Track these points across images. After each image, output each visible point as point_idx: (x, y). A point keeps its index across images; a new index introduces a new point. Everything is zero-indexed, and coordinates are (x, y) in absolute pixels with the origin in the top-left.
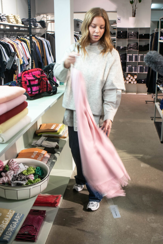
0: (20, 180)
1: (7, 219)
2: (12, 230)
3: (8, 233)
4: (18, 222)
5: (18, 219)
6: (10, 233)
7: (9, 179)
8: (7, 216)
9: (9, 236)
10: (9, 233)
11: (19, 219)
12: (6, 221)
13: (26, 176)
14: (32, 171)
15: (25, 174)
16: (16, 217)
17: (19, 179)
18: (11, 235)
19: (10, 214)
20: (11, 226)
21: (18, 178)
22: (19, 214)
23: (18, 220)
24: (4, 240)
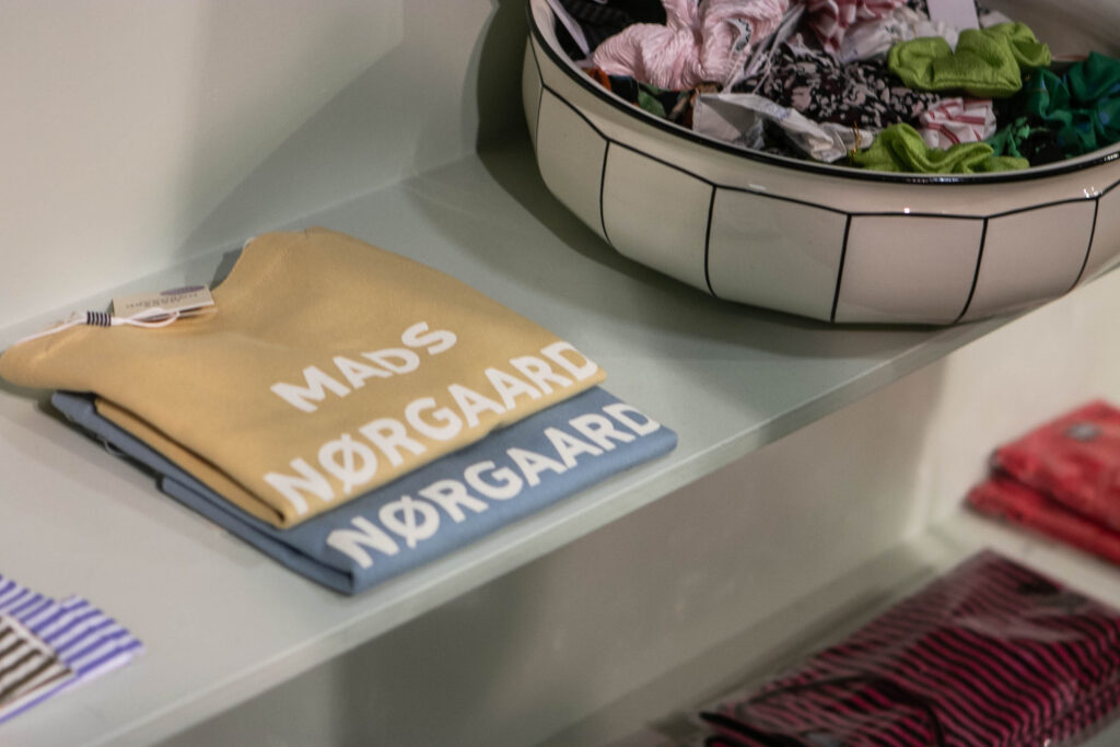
0: (811, 114)
1: (471, 402)
2: (461, 507)
3: (400, 515)
4: (558, 468)
5: (579, 447)
6: (420, 518)
7: (700, 62)
8: (494, 375)
9: (399, 539)
10: (410, 517)
11: (596, 451)
12: (457, 409)
13: (901, 92)
14: (995, 62)
15: (904, 73)
16: (580, 423)
17: (803, 97)
18: (419, 543)
19: (534, 369)
20: (472, 473)
21: (802, 80)
22: (628, 414)
23: (583, 458)
24: (329, 549)
